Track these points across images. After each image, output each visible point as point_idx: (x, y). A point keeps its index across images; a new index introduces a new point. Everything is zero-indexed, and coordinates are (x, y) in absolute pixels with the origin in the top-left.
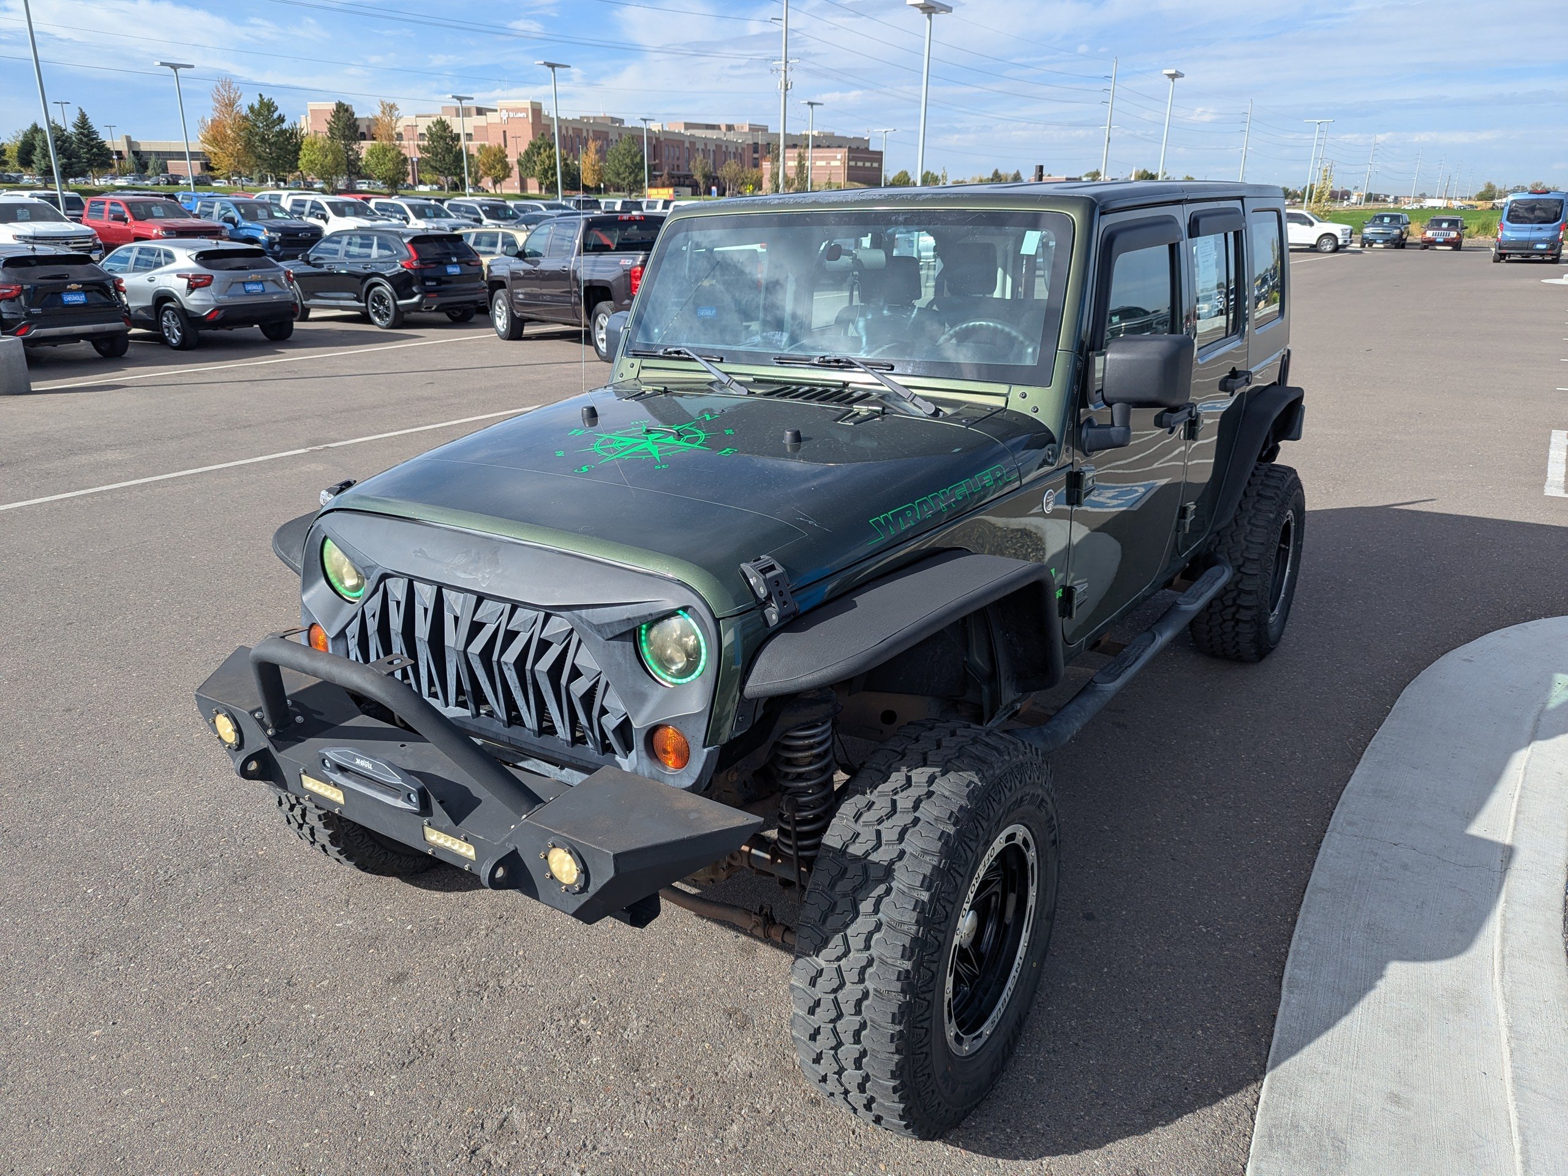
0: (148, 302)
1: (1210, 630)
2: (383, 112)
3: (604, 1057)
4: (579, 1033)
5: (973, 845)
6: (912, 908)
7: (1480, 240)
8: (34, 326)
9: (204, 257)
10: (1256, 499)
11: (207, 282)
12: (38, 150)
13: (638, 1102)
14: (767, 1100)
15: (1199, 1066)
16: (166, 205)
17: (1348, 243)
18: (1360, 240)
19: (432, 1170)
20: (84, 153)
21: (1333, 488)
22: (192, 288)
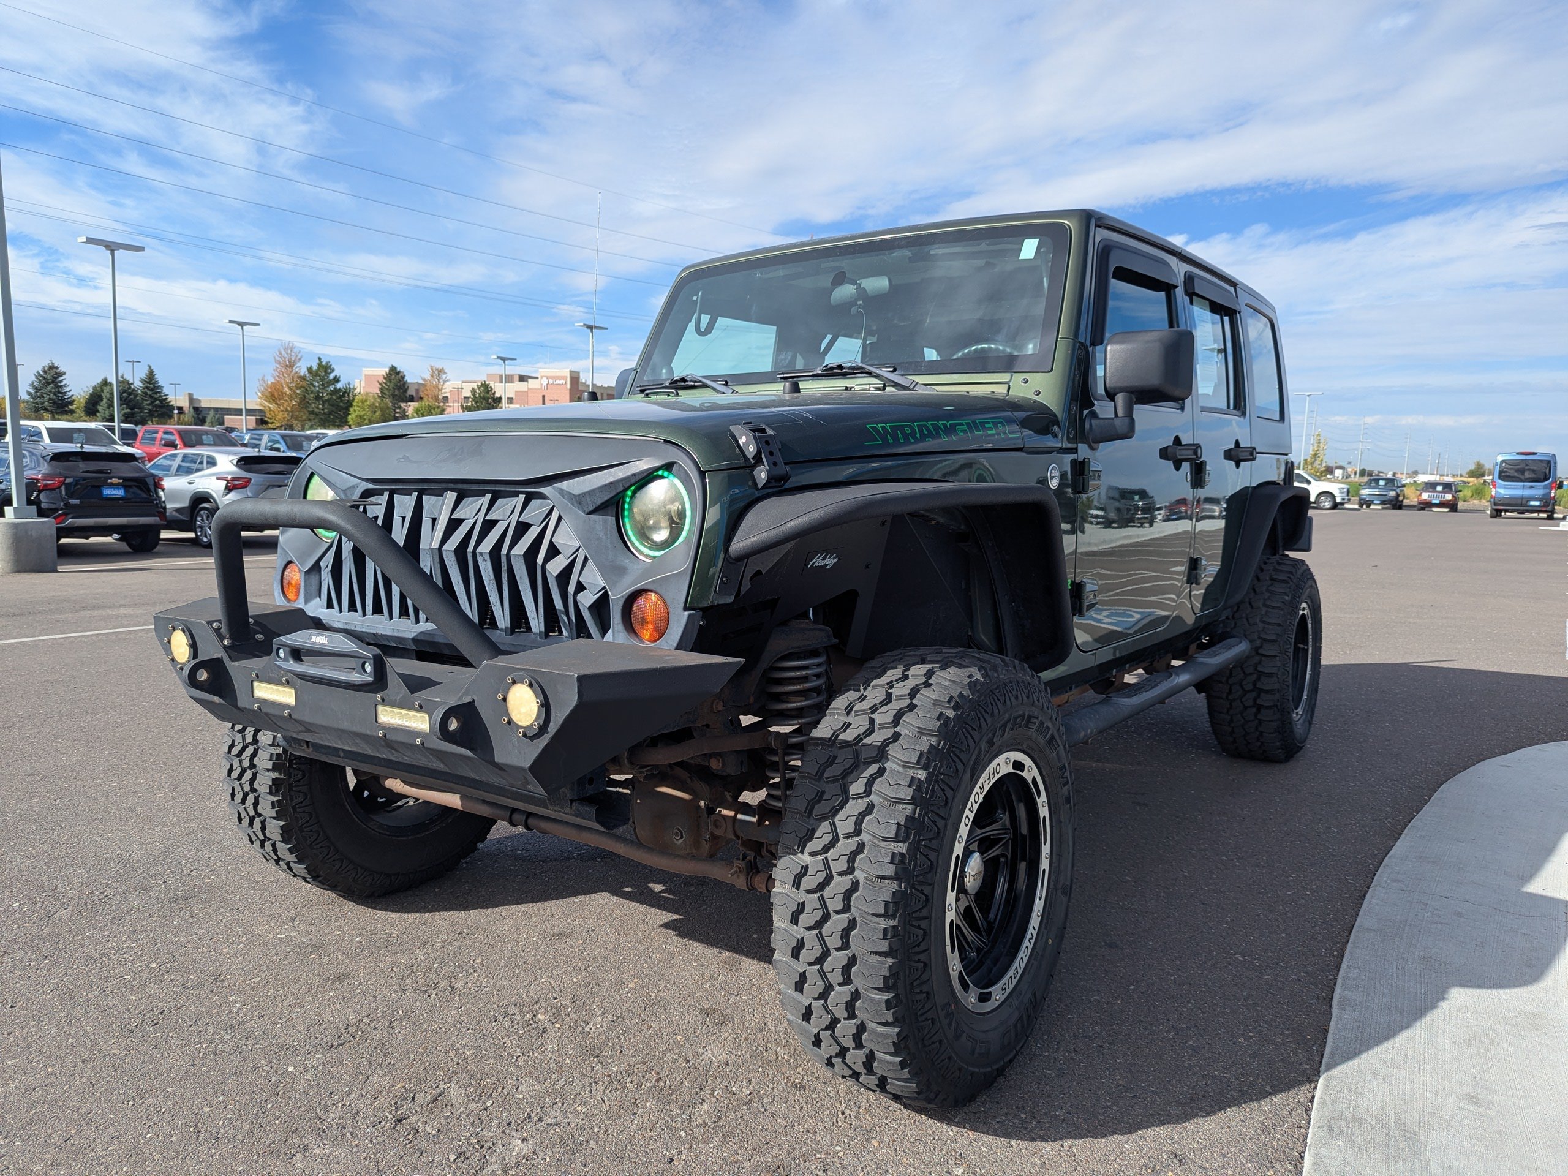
0: (185, 503)
1: (1232, 721)
2: (432, 376)
3: (562, 1045)
4: (534, 1026)
5: (976, 735)
6: (907, 784)
7: (1475, 503)
8: (71, 515)
9: (245, 462)
10: (1270, 582)
11: (245, 484)
12: (105, 401)
13: (595, 1082)
14: (745, 1084)
15: (1242, 1067)
16: (217, 435)
17: (1346, 501)
18: (1357, 501)
19: (348, 1134)
20: (147, 405)
21: (1351, 650)
22: (229, 489)
